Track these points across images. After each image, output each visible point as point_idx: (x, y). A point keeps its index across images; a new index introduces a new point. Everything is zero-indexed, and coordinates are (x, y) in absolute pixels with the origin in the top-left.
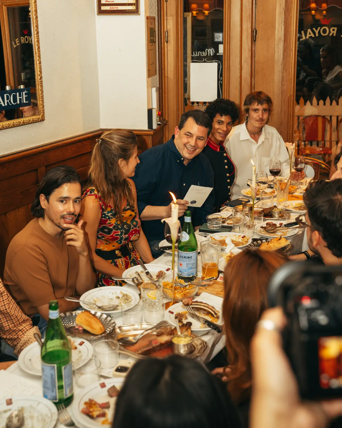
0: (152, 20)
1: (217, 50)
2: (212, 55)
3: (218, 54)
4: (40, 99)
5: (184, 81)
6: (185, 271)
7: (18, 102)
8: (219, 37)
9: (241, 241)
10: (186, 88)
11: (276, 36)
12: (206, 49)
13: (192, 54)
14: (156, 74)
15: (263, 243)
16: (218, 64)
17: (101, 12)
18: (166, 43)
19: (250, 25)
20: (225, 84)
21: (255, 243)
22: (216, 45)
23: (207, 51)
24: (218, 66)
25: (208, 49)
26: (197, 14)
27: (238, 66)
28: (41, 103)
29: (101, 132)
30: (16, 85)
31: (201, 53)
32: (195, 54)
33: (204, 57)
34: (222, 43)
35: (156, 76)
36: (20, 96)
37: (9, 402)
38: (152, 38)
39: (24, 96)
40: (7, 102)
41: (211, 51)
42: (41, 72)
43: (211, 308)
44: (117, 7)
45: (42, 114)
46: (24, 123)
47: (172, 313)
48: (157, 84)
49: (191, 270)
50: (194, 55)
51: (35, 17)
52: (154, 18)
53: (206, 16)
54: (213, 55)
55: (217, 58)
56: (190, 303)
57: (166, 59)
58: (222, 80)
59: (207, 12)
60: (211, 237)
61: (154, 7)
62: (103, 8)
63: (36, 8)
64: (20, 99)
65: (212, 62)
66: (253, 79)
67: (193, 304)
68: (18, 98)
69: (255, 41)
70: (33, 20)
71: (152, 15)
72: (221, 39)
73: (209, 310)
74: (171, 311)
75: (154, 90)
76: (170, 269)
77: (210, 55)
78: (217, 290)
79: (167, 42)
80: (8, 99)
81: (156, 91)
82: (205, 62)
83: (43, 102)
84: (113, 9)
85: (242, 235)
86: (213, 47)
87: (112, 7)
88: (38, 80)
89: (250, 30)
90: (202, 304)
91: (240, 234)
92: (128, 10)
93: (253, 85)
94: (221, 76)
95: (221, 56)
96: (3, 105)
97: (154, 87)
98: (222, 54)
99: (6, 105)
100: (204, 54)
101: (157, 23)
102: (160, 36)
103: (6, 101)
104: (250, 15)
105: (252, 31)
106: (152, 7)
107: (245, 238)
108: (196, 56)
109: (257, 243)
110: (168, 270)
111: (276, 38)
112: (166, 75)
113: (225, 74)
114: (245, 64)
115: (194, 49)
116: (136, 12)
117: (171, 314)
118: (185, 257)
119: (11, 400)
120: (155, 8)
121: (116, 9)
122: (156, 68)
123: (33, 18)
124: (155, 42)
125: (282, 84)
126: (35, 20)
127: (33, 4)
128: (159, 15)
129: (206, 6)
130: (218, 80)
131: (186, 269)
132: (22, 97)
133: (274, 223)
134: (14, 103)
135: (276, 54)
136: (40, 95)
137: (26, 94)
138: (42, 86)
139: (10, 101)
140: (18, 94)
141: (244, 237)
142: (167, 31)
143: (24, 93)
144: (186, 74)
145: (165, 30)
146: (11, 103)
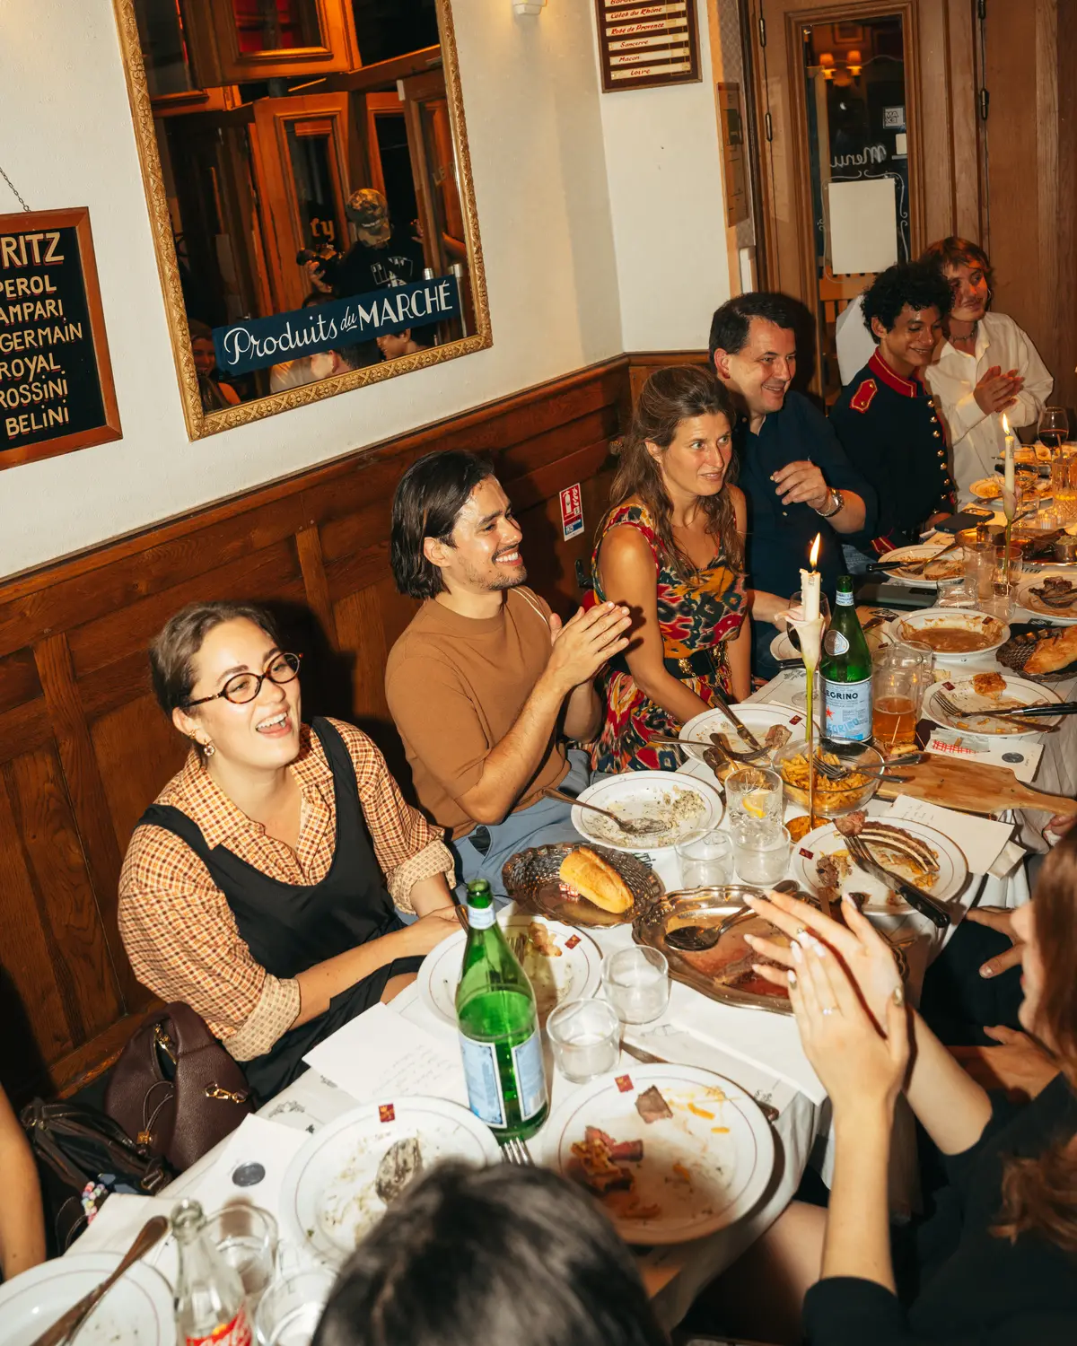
0: (731, 92)
1: (892, 148)
2: (879, 160)
3: (894, 158)
4: (480, 299)
5: (816, 227)
6: (841, 730)
7: (429, 311)
8: (895, 117)
9: (982, 633)
10: (820, 242)
11: (1038, 103)
12: (866, 149)
13: (833, 163)
14: (748, 216)
15: (1042, 641)
16: (896, 181)
17: (610, 85)
18: (767, 143)
19: (970, 83)
20: (915, 228)
21: (1019, 638)
22: (888, 138)
23: (868, 152)
24: (896, 186)
25: (871, 147)
26: (833, 73)
27: (946, 184)
28: (482, 306)
29: (626, 360)
30: (445, 265)
31: (853, 157)
32: (839, 161)
33: (862, 167)
34: (904, 132)
35: (748, 220)
36: (432, 295)
37: (387, 1114)
38: (733, 133)
39: (442, 295)
40: (404, 313)
41: (878, 153)
42: (478, 237)
43: (914, 844)
44: (646, 69)
45: (484, 332)
46: (444, 356)
47: (810, 855)
48: (751, 240)
49: (856, 728)
50: (836, 164)
51: (457, 113)
52: (737, 87)
53: (856, 77)
54: (883, 162)
55: (891, 166)
56: (856, 830)
57: (770, 179)
58: (907, 219)
59: (855, 69)
60: (902, 622)
61: (733, 62)
62: (615, 75)
63: (460, 91)
64: (433, 303)
65: (882, 178)
66: (985, 211)
67: (864, 830)
68: (428, 300)
69: (985, 119)
70: (454, 119)
71: (731, 80)
72: (900, 122)
73: (909, 850)
74: (806, 848)
75: (745, 254)
76: (800, 719)
77: (875, 160)
78: (927, 782)
79: (770, 140)
80: (404, 305)
81: (751, 257)
82: (863, 178)
83: (487, 305)
84: (637, 75)
85: (984, 616)
86: (884, 143)
87: (635, 70)
88: (472, 256)
89: (972, 94)
90: (891, 834)
91: (977, 614)
92: (674, 73)
93: (985, 225)
94: (906, 207)
95: (903, 161)
96: (395, 320)
97: (744, 247)
98: (905, 157)
99: (401, 318)
100: (861, 160)
101: (743, 99)
102: (752, 127)
103: (401, 310)
104: (969, 56)
105: (978, 97)
106: (729, 61)
107: (991, 625)
108: (841, 165)
109: (1026, 638)
110: (795, 721)
111: (1038, 108)
112: (772, 215)
113: (916, 202)
114: (963, 175)
115: (836, 151)
116: (693, 75)
117: (806, 859)
118: (839, 695)
119: (390, 1107)
120: (738, 62)
121: (645, 74)
122: (747, 202)
123: (454, 114)
124: (742, 143)
125: (1058, 219)
126: (457, 120)
127: (453, 85)
128: (748, 79)
129: (854, 55)
130: (899, 219)
131: (843, 723)
132: (436, 298)
133: (1064, 579)
134: (420, 312)
135: (1039, 146)
136: (479, 290)
137: (446, 290)
138: (482, 269)
139: (410, 310)
140: (427, 291)
141: (988, 621)
142: (768, 113)
143: (441, 287)
144: (818, 209)
145: (765, 112)
146: (412, 314)
